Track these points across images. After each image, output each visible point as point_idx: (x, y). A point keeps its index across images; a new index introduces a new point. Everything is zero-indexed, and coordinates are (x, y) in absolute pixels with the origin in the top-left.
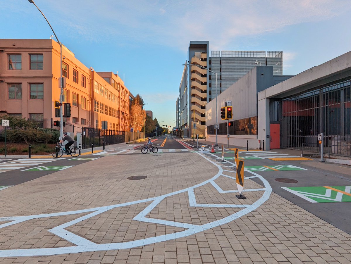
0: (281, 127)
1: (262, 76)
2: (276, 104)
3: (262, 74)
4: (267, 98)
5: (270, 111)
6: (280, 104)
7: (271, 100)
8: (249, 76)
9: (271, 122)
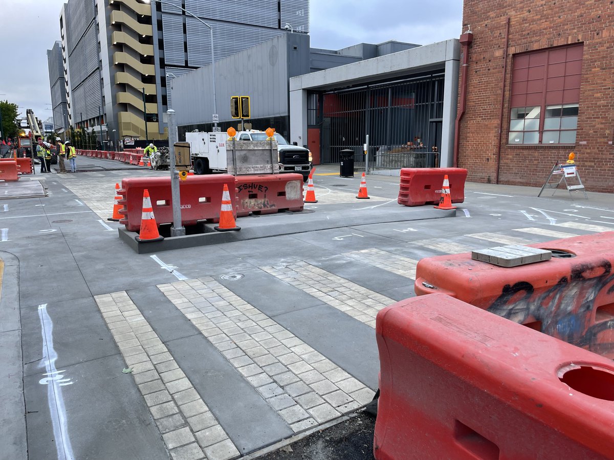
0: (321, 133)
1: (295, 52)
2: (315, 97)
3: (295, 48)
4: (303, 89)
5: (308, 109)
6: (320, 100)
7: (309, 92)
8: (273, 47)
9: (309, 126)
